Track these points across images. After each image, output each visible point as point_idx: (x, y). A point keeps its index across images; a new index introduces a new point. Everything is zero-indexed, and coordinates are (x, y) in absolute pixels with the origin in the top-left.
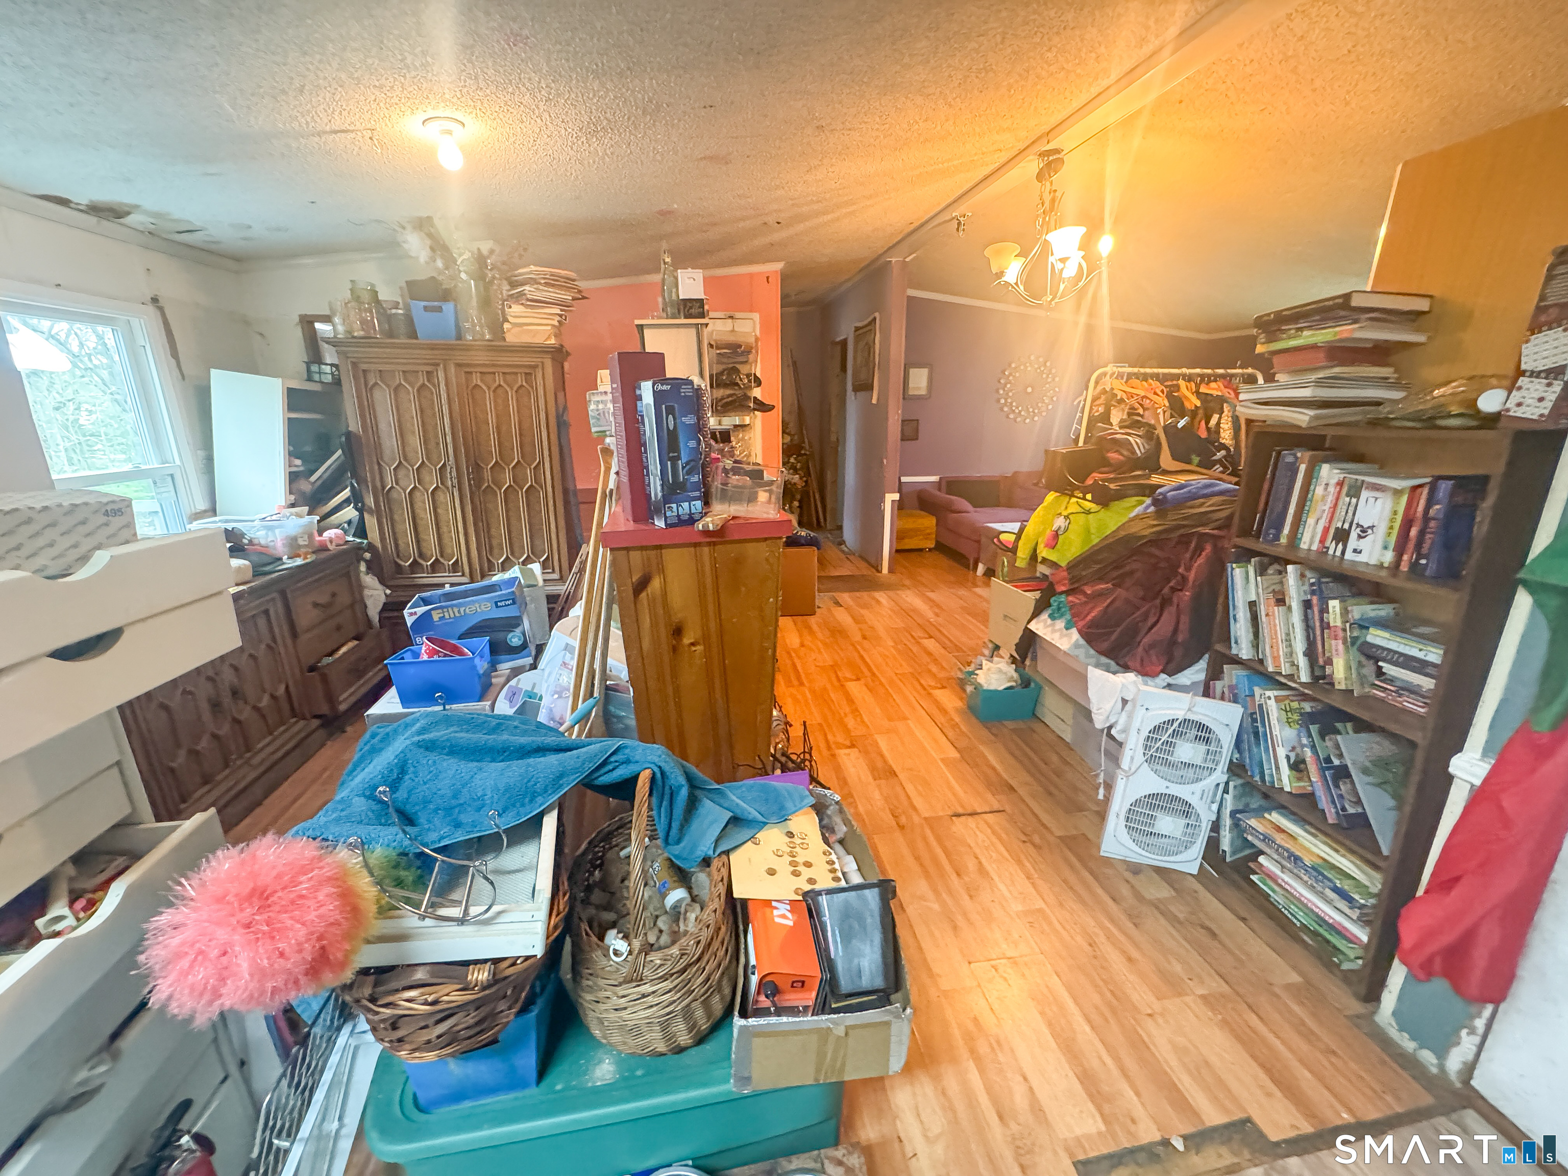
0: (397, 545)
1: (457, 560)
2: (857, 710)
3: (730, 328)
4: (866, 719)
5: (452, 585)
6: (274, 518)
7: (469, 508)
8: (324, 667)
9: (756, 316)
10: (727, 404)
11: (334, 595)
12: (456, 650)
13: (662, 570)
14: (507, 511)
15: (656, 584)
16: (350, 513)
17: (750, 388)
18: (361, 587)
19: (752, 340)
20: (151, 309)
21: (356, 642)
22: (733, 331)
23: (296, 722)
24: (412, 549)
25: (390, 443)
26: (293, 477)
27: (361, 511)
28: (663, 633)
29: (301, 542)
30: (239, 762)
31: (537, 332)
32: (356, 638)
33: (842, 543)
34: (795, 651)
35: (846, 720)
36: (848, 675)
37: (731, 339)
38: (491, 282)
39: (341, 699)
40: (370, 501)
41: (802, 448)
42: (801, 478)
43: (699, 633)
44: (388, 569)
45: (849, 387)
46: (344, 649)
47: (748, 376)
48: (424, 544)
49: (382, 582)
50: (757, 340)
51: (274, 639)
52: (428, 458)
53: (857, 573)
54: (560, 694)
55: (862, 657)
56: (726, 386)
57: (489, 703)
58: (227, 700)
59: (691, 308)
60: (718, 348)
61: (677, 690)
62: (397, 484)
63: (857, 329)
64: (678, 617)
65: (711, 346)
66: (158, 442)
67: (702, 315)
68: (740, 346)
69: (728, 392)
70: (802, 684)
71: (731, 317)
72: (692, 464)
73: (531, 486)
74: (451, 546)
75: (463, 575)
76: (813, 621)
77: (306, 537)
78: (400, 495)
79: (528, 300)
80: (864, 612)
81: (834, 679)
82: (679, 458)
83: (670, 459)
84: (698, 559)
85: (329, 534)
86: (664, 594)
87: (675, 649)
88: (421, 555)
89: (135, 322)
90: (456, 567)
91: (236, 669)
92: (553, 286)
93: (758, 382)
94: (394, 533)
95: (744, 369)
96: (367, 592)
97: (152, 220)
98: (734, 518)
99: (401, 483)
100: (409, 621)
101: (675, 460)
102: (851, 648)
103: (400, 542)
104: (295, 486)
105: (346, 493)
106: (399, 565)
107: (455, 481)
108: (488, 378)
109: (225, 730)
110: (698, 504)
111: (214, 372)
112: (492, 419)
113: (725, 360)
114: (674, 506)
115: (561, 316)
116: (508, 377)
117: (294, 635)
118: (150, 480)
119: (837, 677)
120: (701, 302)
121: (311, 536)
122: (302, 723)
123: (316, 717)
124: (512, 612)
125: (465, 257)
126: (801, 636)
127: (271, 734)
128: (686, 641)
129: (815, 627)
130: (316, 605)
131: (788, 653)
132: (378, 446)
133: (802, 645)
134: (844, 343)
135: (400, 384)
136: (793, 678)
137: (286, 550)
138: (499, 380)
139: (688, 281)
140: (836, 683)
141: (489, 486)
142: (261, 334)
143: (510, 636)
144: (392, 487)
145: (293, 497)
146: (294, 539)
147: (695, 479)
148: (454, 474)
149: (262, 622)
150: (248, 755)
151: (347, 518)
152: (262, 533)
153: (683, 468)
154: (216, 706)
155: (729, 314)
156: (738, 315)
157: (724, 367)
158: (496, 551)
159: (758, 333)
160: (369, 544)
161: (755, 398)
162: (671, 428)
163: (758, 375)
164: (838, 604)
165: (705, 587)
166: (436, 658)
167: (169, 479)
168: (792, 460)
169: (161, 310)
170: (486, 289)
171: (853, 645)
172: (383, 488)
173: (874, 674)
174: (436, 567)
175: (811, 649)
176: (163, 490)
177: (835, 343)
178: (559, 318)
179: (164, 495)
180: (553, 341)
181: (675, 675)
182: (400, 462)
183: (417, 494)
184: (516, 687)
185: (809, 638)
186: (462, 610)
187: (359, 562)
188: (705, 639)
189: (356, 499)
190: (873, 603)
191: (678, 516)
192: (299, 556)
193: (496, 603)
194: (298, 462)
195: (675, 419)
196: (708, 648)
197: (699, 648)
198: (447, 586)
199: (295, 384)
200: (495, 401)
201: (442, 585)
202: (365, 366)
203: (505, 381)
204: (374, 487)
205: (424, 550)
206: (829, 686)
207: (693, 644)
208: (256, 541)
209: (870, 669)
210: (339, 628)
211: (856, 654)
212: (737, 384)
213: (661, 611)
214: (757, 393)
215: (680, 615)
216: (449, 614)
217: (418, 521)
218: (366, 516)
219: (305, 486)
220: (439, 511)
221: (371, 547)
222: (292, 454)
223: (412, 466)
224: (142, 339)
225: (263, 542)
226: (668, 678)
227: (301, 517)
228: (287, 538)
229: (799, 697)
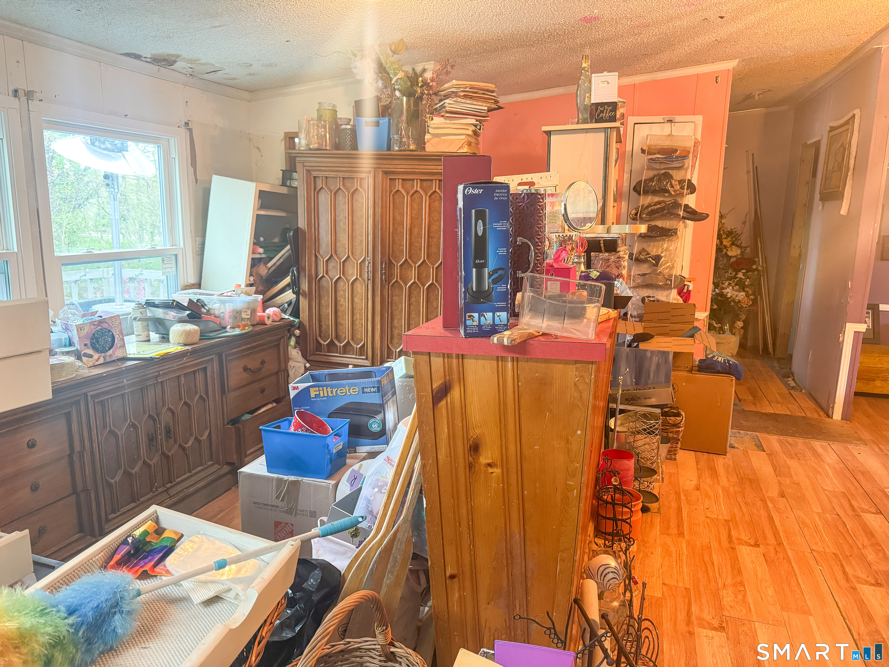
0: (320, 326)
1: (364, 345)
2: (742, 584)
3: (668, 133)
4: (750, 599)
5: (355, 366)
6: (229, 294)
7: (378, 300)
8: (244, 421)
9: (699, 119)
10: (653, 212)
11: (263, 362)
12: (321, 427)
13: (462, 380)
14: (409, 305)
15: (456, 393)
16: (289, 295)
17: (682, 195)
18: (287, 359)
19: (690, 144)
20: (183, 131)
21: (275, 404)
22: (670, 135)
23: (213, 465)
24: (332, 331)
25: (325, 237)
26: (254, 263)
27: (297, 293)
28: (461, 449)
29: (244, 316)
30: (160, 490)
31: (453, 141)
32: (275, 401)
33: (789, 374)
34: (687, 493)
35: (723, 593)
36: (744, 537)
37: (667, 143)
38: (421, 98)
39: (249, 452)
40: (305, 286)
41: (754, 263)
42: (747, 296)
43: (497, 455)
44: (311, 345)
45: (817, 196)
46: (263, 410)
47: (681, 182)
48: (340, 327)
49: (304, 356)
50: (696, 144)
51: (207, 393)
52: (352, 254)
53: (799, 413)
54: (381, 488)
55: (771, 519)
56: (654, 192)
57: (333, 482)
58: (161, 436)
59: (602, 112)
60: (649, 153)
61: (471, 512)
62: (327, 273)
63: (832, 129)
64: (475, 432)
65: (643, 151)
66: (172, 230)
67: (613, 119)
68: (676, 151)
69: (657, 199)
70: (681, 534)
71: (670, 121)
72: (500, 272)
73: (432, 284)
74: (361, 333)
75: (367, 359)
76: (720, 462)
77: (249, 312)
78: (328, 283)
79: (447, 112)
80: (792, 463)
81: (724, 537)
82: (484, 265)
83: (476, 266)
84: (500, 374)
85: (270, 311)
86: (464, 406)
87: (470, 466)
88: (337, 337)
89: (172, 141)
90: (362, 351)
91: (173, 413)
92: (471, 98)
93: (692, 189)
94: (320, 315)
95: (677, 175)
96: (291, 363)
97: (190, 65)
98: (544, 334)
99: (330, 273)
100: (293, 394)
101: (480, 268)
102: (759, 503)
103: (323, 324)
104: (255, 270)
105: (287, 280)
106: (320, 344)
107: (371, 275)
108: (408, 184)
109: (155, 460)
110: (504, 315)
111: (215, 178)
112: (407, 222)
113: (658, 166)
114: (476, 315)
115: (476, 126)
116: (424, 183)
117: (223, 392)
118: (160, 259)
119: (730, 536)
120: (614, 106)
121: (253, 311)
122: (217, 466)
123: (228, 463)
124: (374, 399)
125: (398, 76)
126: (699, 477)
127: (190, 471)
128: (483, 460)
129: (721, 470)
130: (246, 369)
131: (678, 494)
132: (317, 240)
133: (698, 488)
134: (817, 145)
135: (340, 189)
136: (673, 524)
137: (231, 320)
138: (417, 186)
139: (601, 85)
140: (725, 544)
141: (397, 281)
142: (258, 148)
143: (371, 421)
144: (323, 276)
145: (252, 278)
146: (239, 312)
147: (501, 288)
148: (370, 269)
149: (200, 377)
150: (169, 485)
151: (288, 299)
152: (217, 306)
153: (490, 276)
154: (151, 439)
155: (667, 117)
156: (678, 118)
157: (655, 172)
158: (396, 341)
159: (699, 137)
160: (300, 323)
161: (686, 206)
162: (480, 233)
163: (694, 182)
164: (760, 447)
165: (505, 404)
166: (300, 432)
167: (174, 258)
168: (740, 275)
169: (190, 130)
170: (416, 104)
171: (763, 501)
172: (317, 276)
173: (780, 544)
174: (347, 349)
175: (707, 496)
176: (167, 266)
177: (806, 146)
178: (473, 128)
179: (168, 270)
180: (465, 150)
181: (470, 495)
182: (332, 256)
183: (341, 284)
184: (358, 472)
185: (708, 481)
186: (334, 390)
187: (290, 338)
188: (504, 463)
189: (295, 285)
190: (809, 454)
191: (480, 326)
192: (238, 327)
193: (363, 388)
194: (261, 250)
195: (484, 225)
196: (506, 471)
197: (497, 471)
198: (350, 366)
199: (266, 188)
200: (411, 205)
201: (346, 365)
202: (315, 174)
203: (421, 187)
204: (310, 276)
205: (340, 333)
206: (714, 545)
207: (490, 465)
208: (212, 312)
209: (776, 534)
210: (263, 391)
211: (763, 513)
212: (668, 191)
213: (459, 424)
214: (691, 200)
215: (478, 431)
216: (324, 393)
217: (339, 307)
218: (301, 298)
219: (263, 270)
220: (356, 300)
221: (301, 327)
222: (256, 243)
223: (340, 259)
224: (174, 154)
225: (217, 312)
226: (463, 498)
227: (249, 295)
228: (233, 311)
229: (673, 549)
